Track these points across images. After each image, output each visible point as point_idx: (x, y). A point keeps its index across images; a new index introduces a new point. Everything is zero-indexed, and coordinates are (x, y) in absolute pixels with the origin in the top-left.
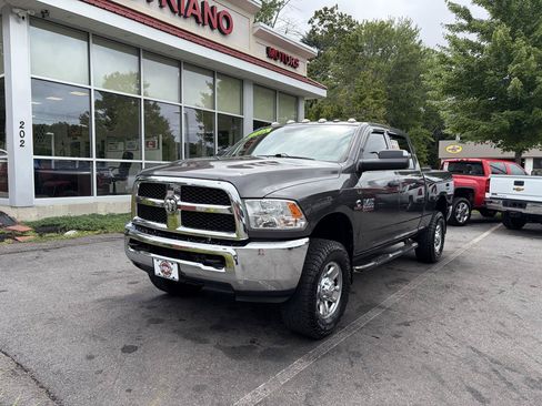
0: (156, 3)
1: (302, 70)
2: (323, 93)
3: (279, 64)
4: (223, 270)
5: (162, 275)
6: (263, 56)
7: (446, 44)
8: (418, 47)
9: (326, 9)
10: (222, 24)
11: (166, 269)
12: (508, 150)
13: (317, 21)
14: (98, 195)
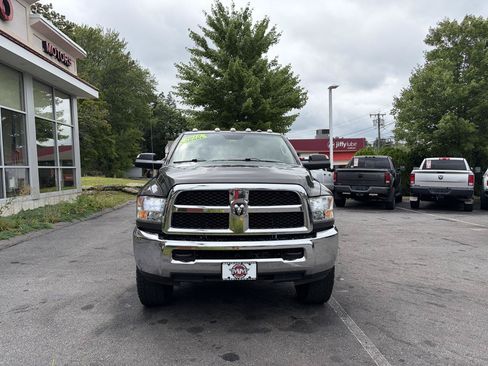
1: (73, 69)
2: (96, 94)
3: (54, 60)
4: (303, 259)
6: (39, 50)
8: (127, 57)
11: (239, 271)
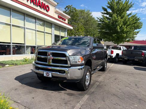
0: (29, 2)
1: (67, 22)
2: (72, 28)
3: (61, 20)
4: (65, 74)
5: (46, 76)
6: (57, 17)
7: (102, 17)
9: (69, 6)
10: (46, 8)
11: (48, 74)
12: (115, 43)
13: (67, 9)
14: (13, 54)
